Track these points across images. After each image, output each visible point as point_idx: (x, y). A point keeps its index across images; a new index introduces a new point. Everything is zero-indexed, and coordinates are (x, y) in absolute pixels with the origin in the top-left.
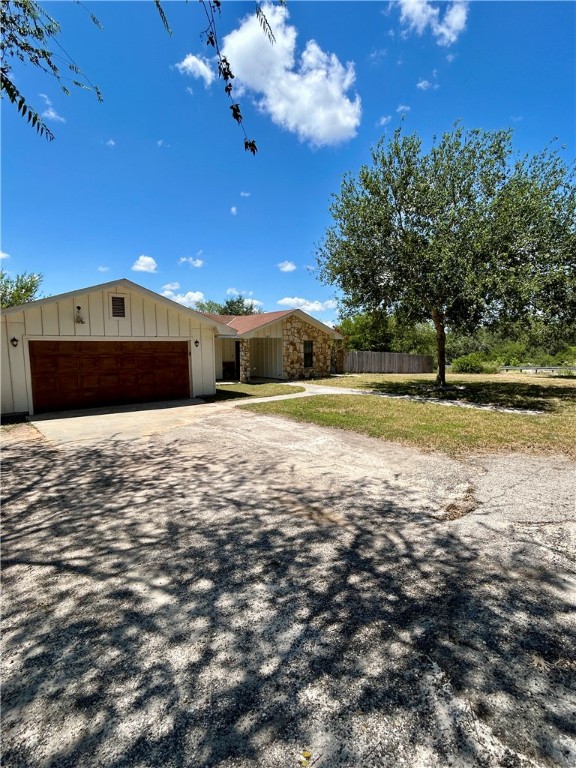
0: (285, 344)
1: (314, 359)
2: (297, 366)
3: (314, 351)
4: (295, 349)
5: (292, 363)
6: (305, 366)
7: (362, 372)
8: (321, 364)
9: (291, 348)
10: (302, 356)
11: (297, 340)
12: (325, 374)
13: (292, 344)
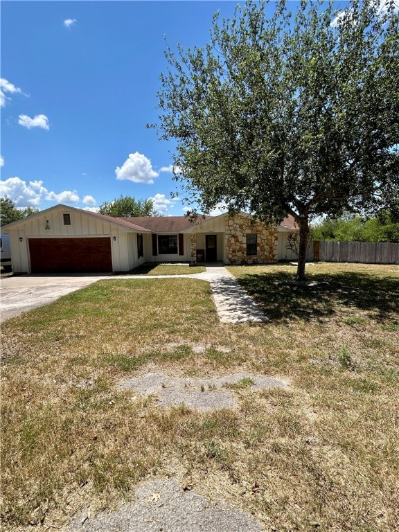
0: (227, 237)
1: (258, 248)
2: (239, 254)
3: (258, 242)
4: (237, 241)
5: (234, 251)
6: (247, 254)
7: (344, 262)
8: (266, 253)
9: (233, 241)
10: (245, 246)
11: (238, 234)
12: (270, 261)
13: (235, 236)
